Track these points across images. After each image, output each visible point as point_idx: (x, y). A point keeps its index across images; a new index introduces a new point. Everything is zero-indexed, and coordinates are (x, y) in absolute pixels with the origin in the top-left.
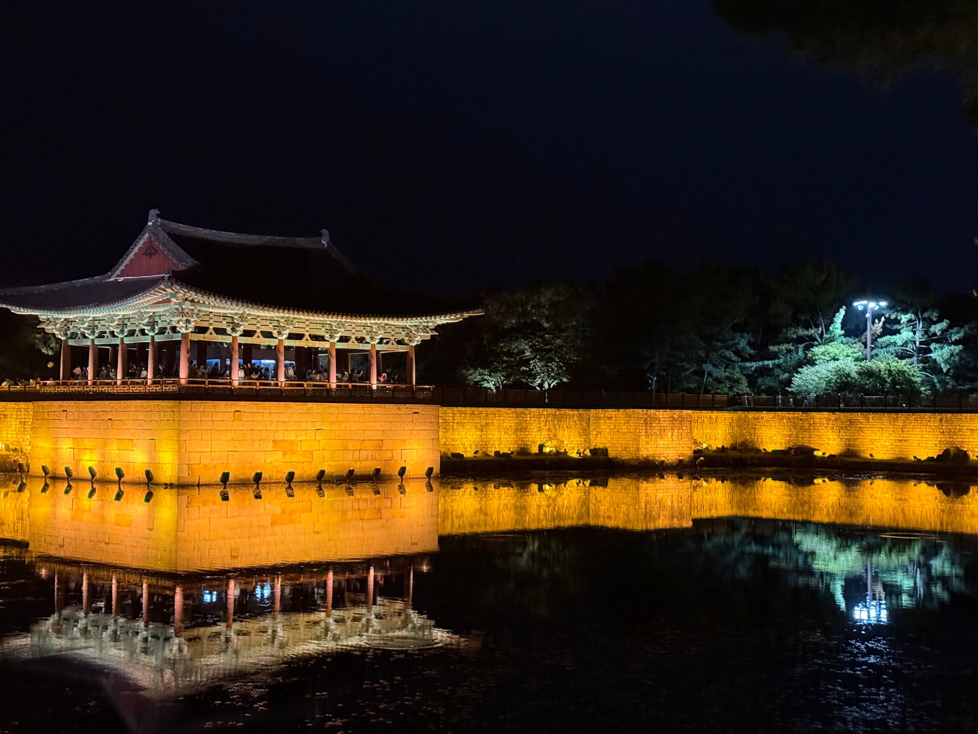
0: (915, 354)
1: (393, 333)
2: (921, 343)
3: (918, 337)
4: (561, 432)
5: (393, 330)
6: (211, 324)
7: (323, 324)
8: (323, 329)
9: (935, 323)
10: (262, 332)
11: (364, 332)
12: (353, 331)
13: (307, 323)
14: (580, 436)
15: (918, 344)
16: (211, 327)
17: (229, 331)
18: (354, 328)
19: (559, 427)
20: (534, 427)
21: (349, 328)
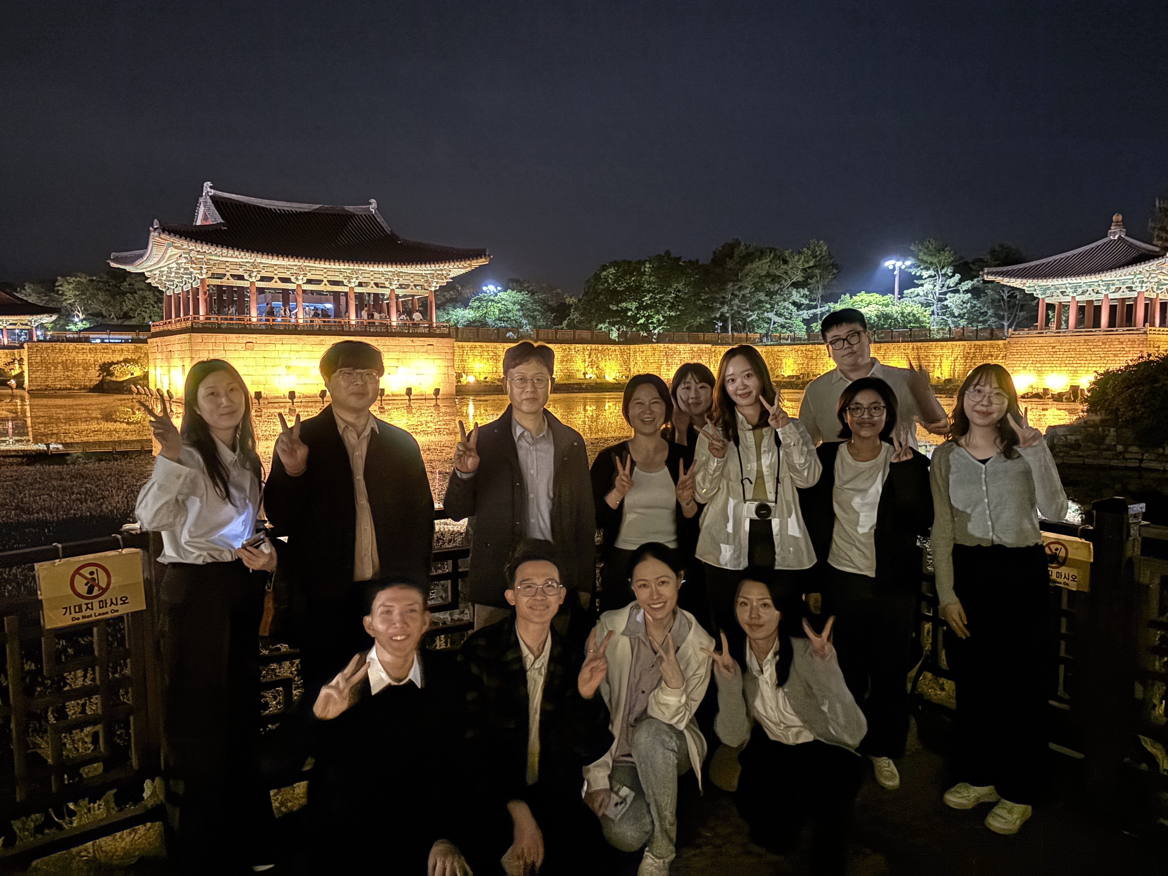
0: (935, 302)
1: (412, 280)
2: (940, 294)
3: (937, 289)
4: (604, 362)
5: (412, 278)
6: (228, 271)
7: (341, 272)
8: (341, 276)
9: (951, 277)
10: (279, 278)
11: (383, 278)
12: (372, 278)
13: (325, 270)
14: (621, 366)
15: (937, 294)
16: (228, 274)
17: (246, 276)
18: (372, 275)
19: (602, 359)
20: (579, 359)
21: (366, 275)
